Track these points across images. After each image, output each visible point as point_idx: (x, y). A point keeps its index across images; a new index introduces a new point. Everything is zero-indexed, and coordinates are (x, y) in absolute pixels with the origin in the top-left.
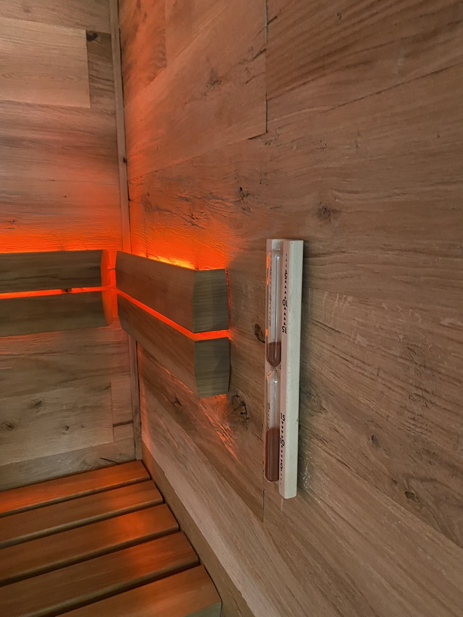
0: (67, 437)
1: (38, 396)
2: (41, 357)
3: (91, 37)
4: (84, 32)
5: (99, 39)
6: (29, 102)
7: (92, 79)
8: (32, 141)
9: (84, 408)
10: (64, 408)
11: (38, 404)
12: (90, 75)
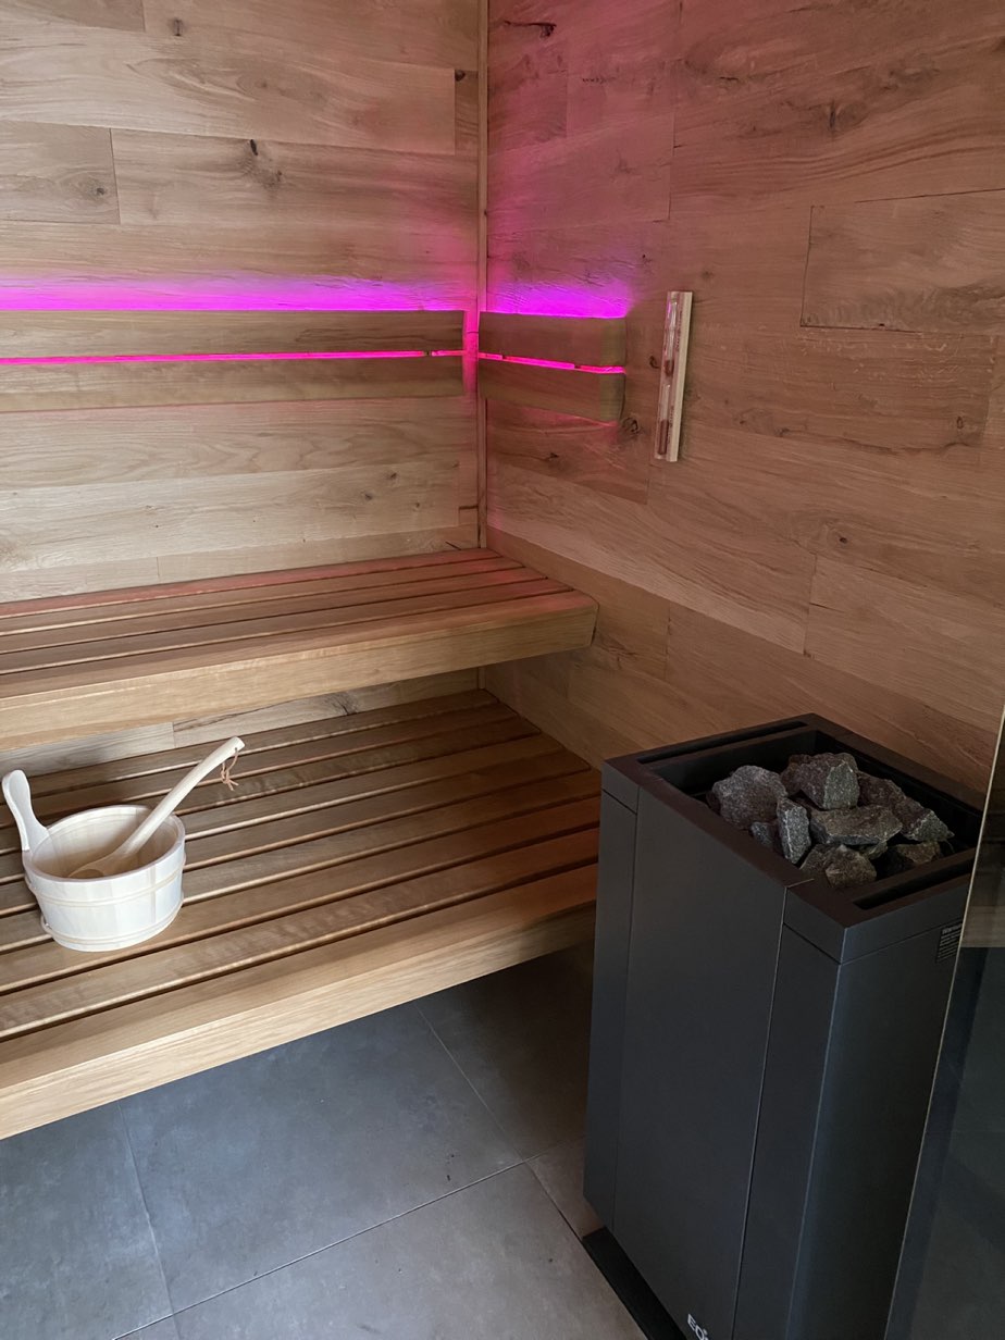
0: (416, 514)
1: (394, 468)
2: (400, 426)
3: (459, 77)
4: (452, 72)
5: (466, 78)
6: (401, 150)
7: (458, 122)
8: (401, 192)
9: (434, 485)
10: (416, 483)
11: (394, 476)
12: (456, 119)
